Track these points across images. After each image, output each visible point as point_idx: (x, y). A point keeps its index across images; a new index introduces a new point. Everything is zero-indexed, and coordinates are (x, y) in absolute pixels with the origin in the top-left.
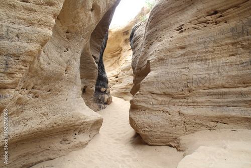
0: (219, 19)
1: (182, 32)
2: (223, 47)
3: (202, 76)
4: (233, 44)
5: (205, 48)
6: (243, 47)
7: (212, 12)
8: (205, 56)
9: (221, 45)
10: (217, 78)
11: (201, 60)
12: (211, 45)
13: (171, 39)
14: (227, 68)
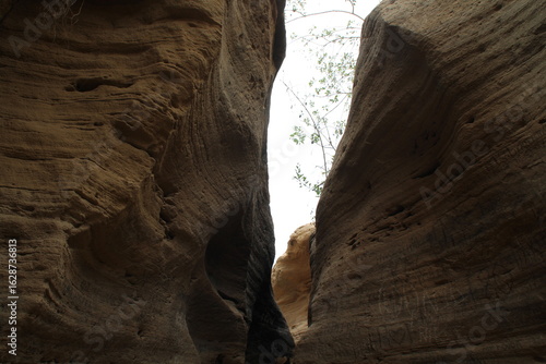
0: (407, 220)
1: (354, 247)
2: (421, 269)
3: (395, 328)
4: (436, 262)
5: (393, 274)
6: (455, 267)
7: (395, 209)
8: (394, 289)
9: (418, 267)
10: (423, 330)
11: (390, 297)
12: (401, 267)
13: (340, 262)
14: (436, 309)
